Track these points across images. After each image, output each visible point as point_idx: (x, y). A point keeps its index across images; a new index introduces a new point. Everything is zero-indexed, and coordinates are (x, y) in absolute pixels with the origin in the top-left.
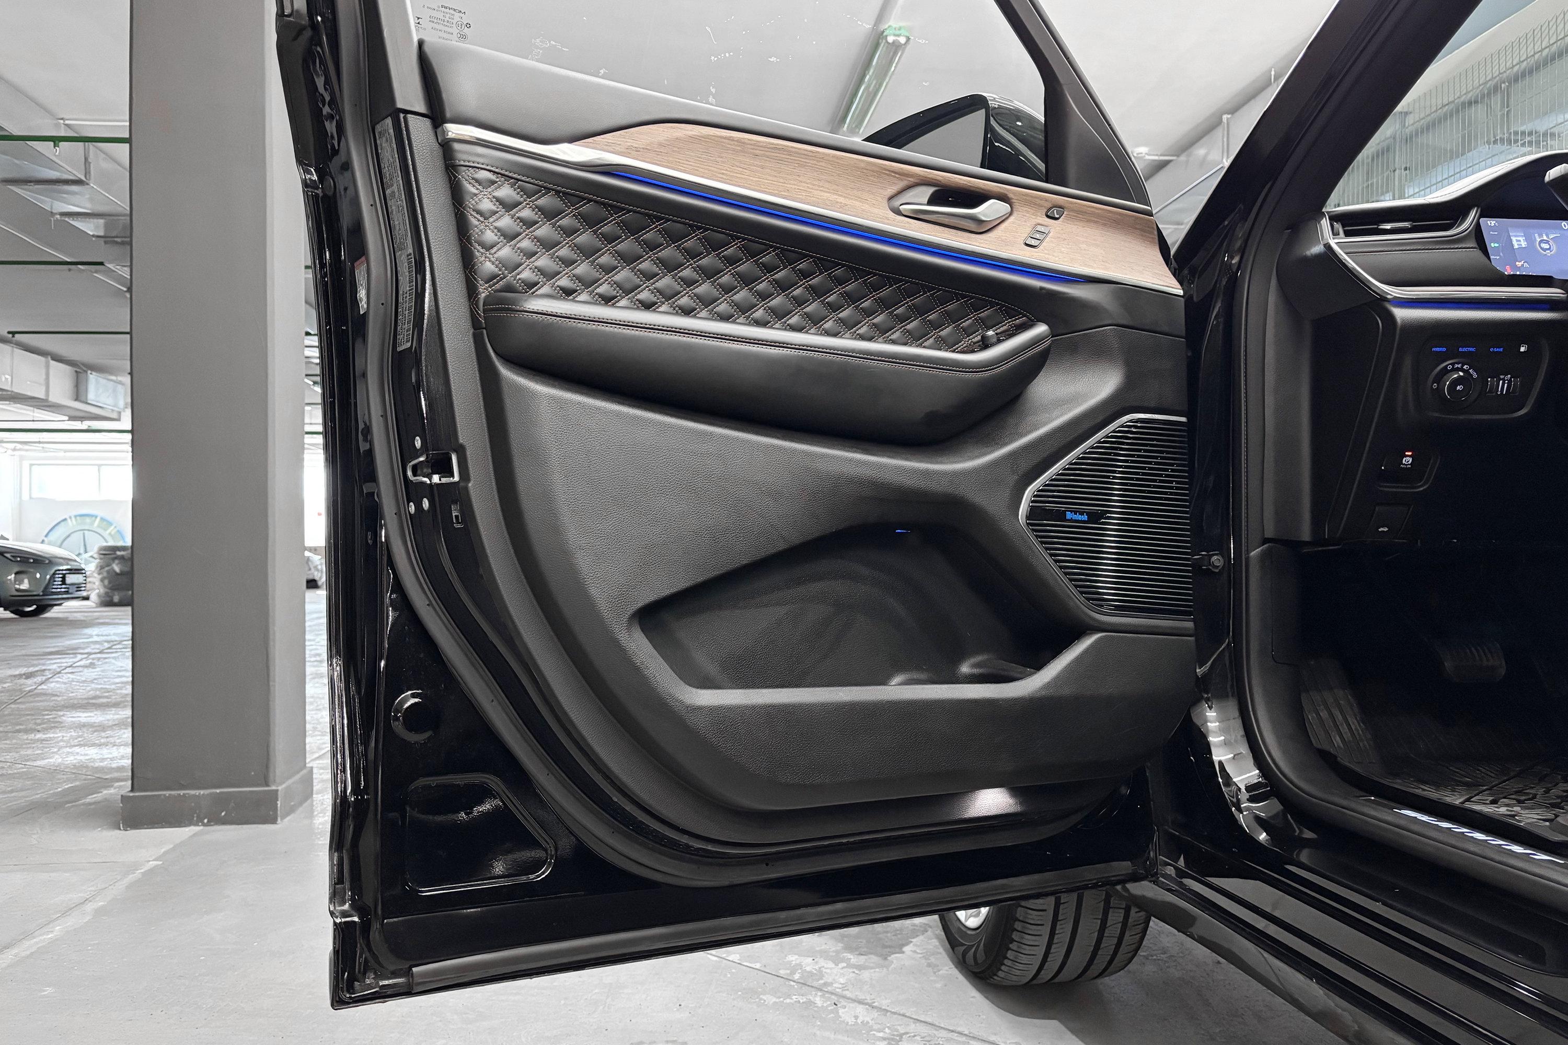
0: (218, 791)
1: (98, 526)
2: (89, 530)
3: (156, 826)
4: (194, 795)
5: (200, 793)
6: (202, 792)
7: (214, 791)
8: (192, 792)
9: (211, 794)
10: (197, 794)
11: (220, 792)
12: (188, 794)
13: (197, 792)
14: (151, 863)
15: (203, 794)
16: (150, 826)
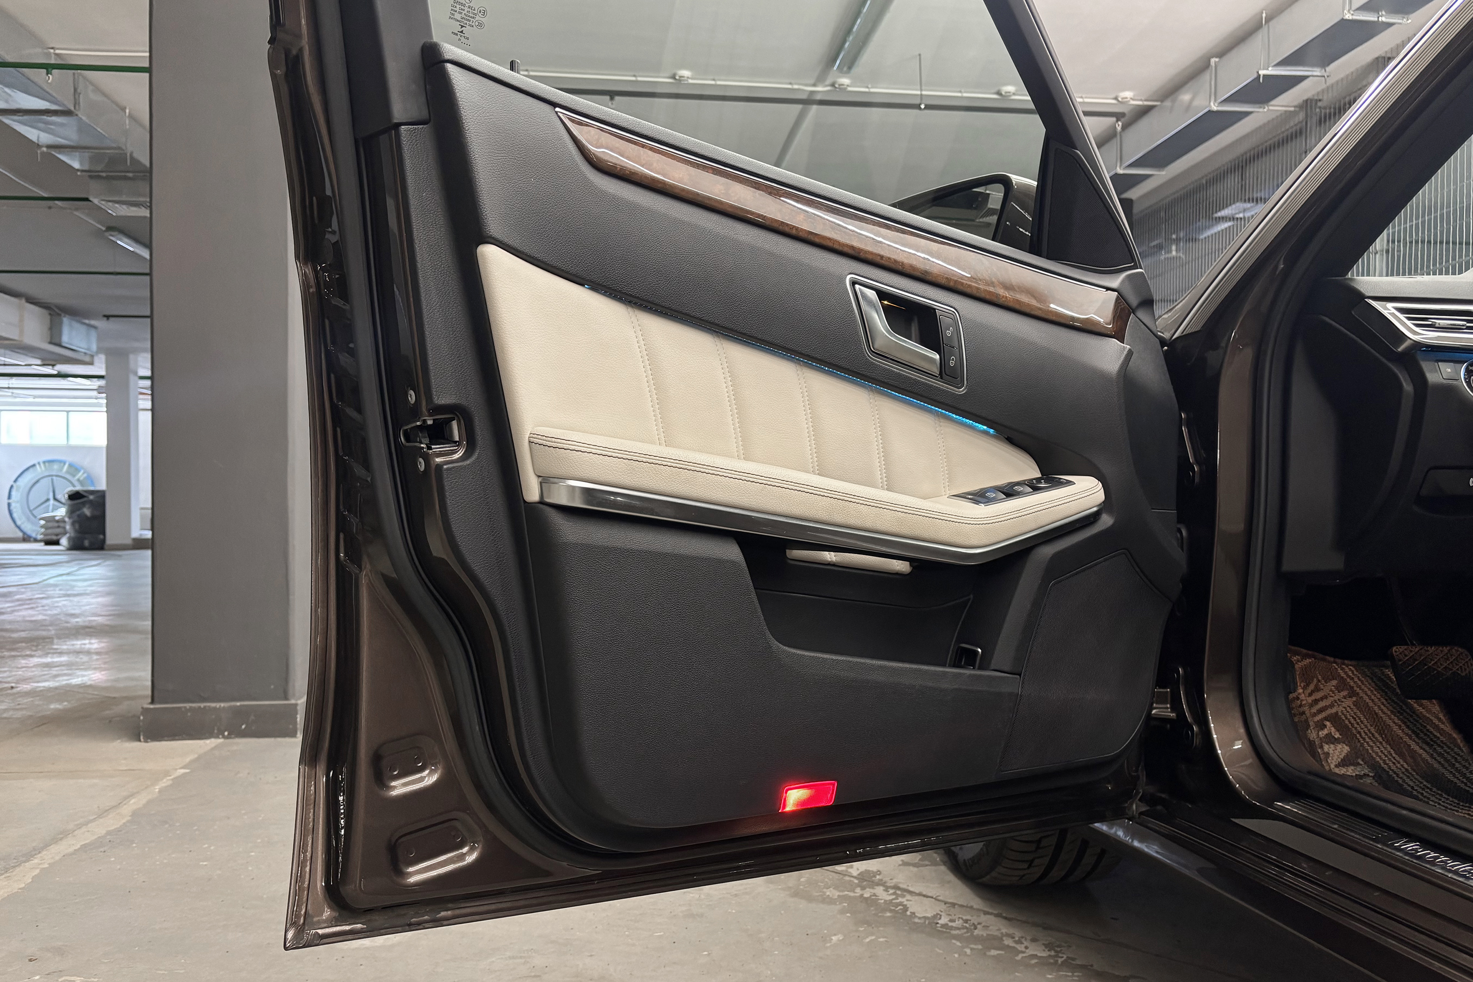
0: (238, 704)
1: (67, 472)
2: (57, 476)
3: (177, 738)
4: (215, 708)
5: (220, 706)
6: (222, 705)
7: (233, 704)
8: (213, 705)
9: (230, 707)
10: (218, 706)
11: (241, 706)
12: (209, 706)
13: (217, 705)
14: (179, 771)
15: (224, 707)
16: (170, 738)
